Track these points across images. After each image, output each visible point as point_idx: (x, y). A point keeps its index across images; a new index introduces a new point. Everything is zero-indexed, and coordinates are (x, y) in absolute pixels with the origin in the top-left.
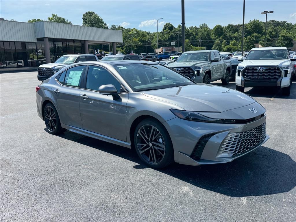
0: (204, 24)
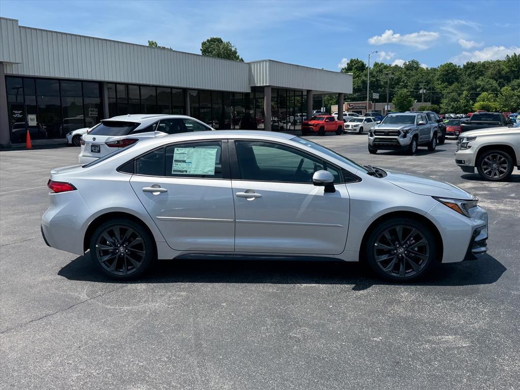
0: (413, 62)
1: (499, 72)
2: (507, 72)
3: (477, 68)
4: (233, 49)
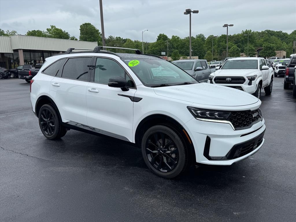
1: (238, 40)
2: (242, 39)
3: (228, 38)
4: (96, 29)
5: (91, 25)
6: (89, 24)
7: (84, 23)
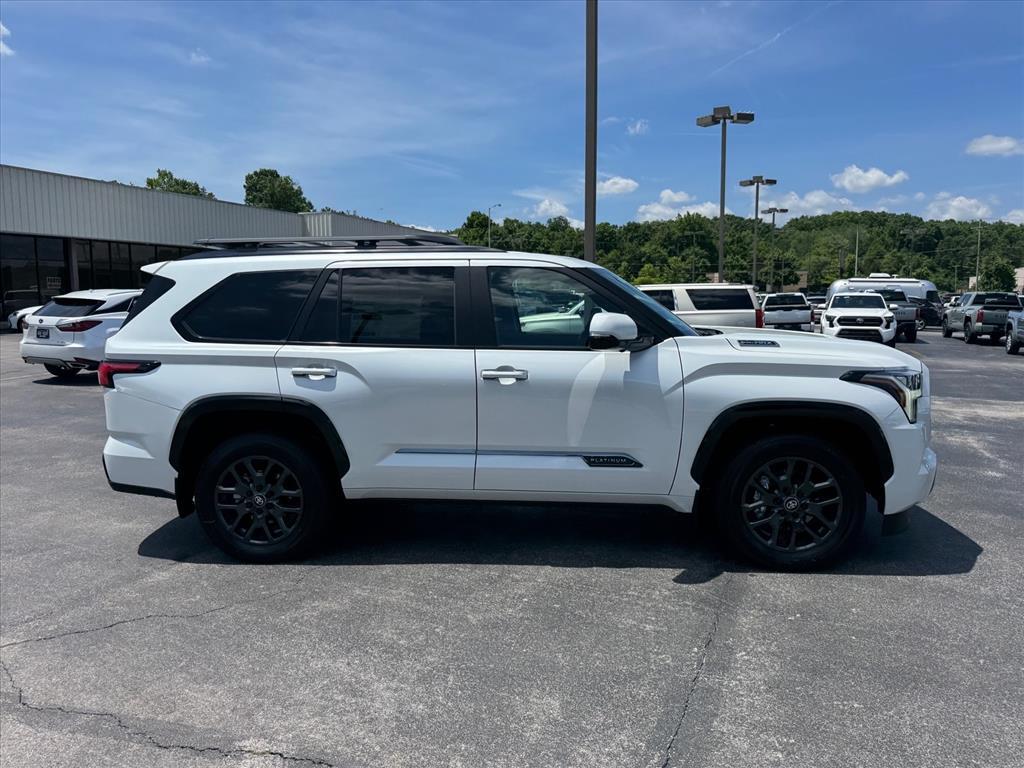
1: (669, 237)
2: (679, 237)
3: (641, 230)
4: (296, 187)
5: (278, 176)
6: (274, 174)
7: (258, 171)
